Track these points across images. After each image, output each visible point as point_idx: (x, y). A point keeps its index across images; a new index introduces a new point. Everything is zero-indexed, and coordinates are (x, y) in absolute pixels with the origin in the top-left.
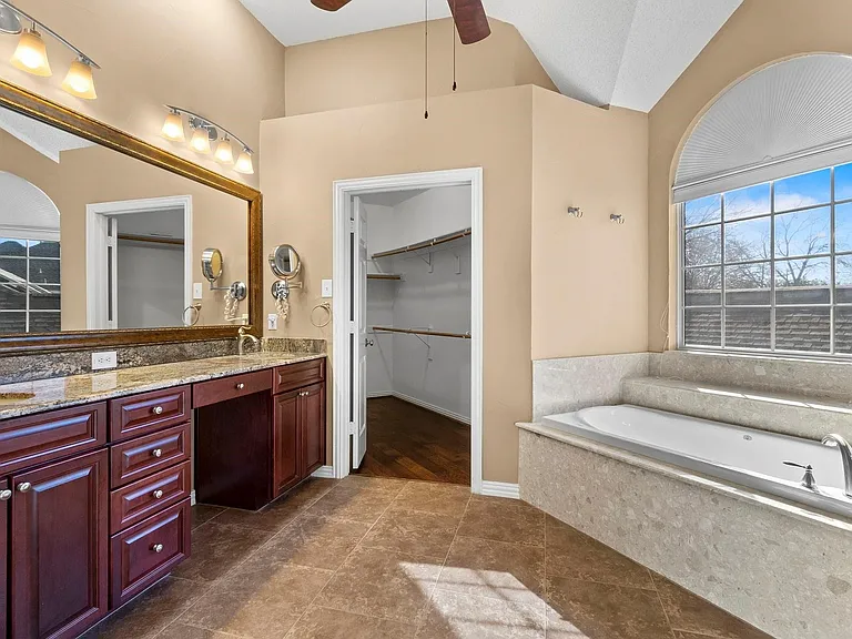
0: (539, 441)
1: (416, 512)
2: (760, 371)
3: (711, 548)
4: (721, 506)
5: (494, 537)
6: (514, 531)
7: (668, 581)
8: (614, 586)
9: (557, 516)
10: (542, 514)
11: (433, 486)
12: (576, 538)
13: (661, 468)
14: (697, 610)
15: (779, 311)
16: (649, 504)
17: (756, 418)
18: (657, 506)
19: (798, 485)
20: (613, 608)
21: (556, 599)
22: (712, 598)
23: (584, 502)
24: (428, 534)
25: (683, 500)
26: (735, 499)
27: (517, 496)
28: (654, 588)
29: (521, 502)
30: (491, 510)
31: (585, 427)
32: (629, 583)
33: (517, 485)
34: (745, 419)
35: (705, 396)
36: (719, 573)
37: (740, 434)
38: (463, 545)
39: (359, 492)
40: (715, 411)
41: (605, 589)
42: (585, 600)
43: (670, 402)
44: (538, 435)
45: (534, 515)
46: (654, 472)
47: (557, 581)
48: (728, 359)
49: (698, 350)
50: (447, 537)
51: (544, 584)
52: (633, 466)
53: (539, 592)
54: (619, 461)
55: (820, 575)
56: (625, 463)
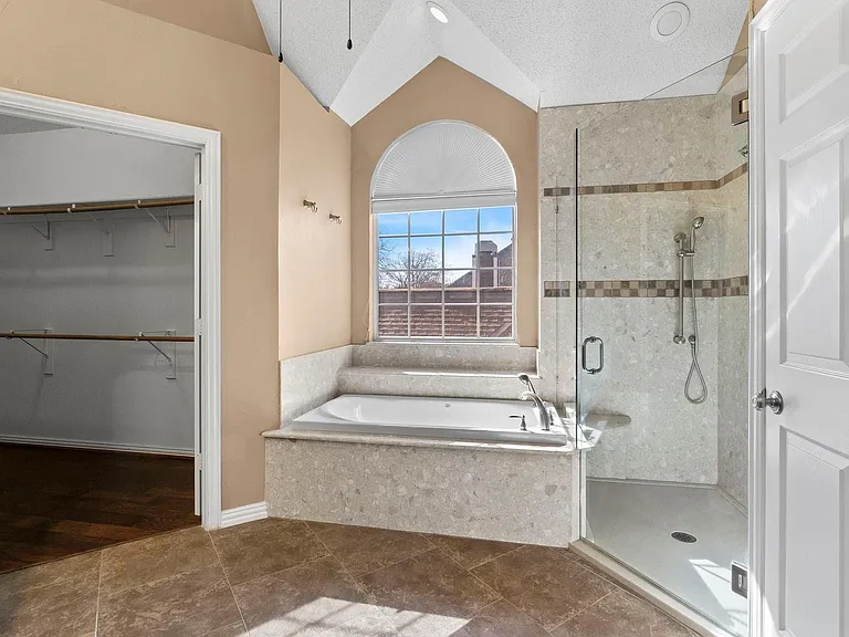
0: (295, 447)
1: (151, 584)
2: (439, 354)
3: (471, 495)
4: (478, 460)
5: (277, 568)
6: (291, 551)
7: (439, 536)
8: (410, 560)
9: (320, 519)
10: (302, 524)
11: (149, 543)
12: (351, 532)
13: (431, 442)
14: (469, 548)
15: (446, 307)
16: (420, 476)
17: (448, 390)
18: (426, 475)
19: (518, 430)
20: (424, 578)
21: (381, 596)
22: (473, 535)
23: (352, 495)
24: (193, 604)
25: (448, 464)
26: (488, 451)
27: (264, 515)
28: (435, 547)
29: (270, 519)
30: (245, 541)
31: (340, 422)
32: (416, 552)
33: (264, 503)
34: (441, 392)
35: (412, 377)
36: (477, 513)
37: (441, 404)
38: (249, 593)
39: (18, 600)
40: (419, 389)
41: (406, 565)
42: (400, 584)
43: (382, 387)
44: (294, 440)
45: (297, 527)
46: (425, 448)
47: (368, 579)
48: (416, 346)
49: (392, 340)
50: (224, 594)
51: (360, 588)
52: (407, 447)
53: (360, 598)
54: (391, 446)
55: (540, 487)
56: (399, 446)
